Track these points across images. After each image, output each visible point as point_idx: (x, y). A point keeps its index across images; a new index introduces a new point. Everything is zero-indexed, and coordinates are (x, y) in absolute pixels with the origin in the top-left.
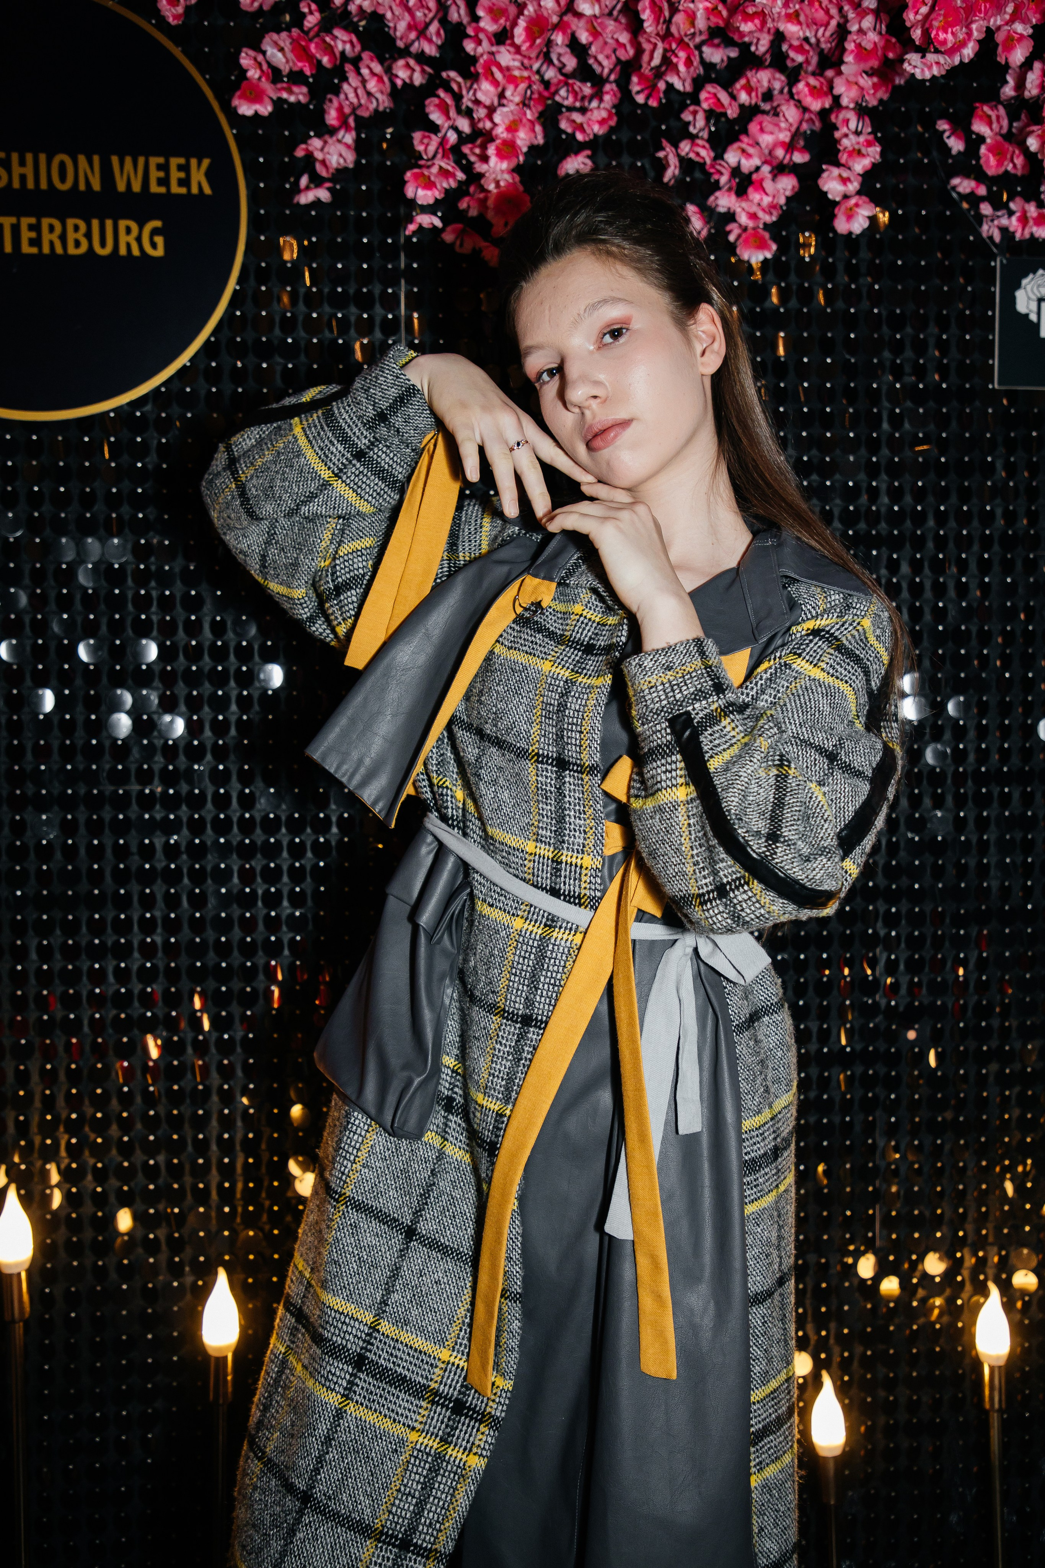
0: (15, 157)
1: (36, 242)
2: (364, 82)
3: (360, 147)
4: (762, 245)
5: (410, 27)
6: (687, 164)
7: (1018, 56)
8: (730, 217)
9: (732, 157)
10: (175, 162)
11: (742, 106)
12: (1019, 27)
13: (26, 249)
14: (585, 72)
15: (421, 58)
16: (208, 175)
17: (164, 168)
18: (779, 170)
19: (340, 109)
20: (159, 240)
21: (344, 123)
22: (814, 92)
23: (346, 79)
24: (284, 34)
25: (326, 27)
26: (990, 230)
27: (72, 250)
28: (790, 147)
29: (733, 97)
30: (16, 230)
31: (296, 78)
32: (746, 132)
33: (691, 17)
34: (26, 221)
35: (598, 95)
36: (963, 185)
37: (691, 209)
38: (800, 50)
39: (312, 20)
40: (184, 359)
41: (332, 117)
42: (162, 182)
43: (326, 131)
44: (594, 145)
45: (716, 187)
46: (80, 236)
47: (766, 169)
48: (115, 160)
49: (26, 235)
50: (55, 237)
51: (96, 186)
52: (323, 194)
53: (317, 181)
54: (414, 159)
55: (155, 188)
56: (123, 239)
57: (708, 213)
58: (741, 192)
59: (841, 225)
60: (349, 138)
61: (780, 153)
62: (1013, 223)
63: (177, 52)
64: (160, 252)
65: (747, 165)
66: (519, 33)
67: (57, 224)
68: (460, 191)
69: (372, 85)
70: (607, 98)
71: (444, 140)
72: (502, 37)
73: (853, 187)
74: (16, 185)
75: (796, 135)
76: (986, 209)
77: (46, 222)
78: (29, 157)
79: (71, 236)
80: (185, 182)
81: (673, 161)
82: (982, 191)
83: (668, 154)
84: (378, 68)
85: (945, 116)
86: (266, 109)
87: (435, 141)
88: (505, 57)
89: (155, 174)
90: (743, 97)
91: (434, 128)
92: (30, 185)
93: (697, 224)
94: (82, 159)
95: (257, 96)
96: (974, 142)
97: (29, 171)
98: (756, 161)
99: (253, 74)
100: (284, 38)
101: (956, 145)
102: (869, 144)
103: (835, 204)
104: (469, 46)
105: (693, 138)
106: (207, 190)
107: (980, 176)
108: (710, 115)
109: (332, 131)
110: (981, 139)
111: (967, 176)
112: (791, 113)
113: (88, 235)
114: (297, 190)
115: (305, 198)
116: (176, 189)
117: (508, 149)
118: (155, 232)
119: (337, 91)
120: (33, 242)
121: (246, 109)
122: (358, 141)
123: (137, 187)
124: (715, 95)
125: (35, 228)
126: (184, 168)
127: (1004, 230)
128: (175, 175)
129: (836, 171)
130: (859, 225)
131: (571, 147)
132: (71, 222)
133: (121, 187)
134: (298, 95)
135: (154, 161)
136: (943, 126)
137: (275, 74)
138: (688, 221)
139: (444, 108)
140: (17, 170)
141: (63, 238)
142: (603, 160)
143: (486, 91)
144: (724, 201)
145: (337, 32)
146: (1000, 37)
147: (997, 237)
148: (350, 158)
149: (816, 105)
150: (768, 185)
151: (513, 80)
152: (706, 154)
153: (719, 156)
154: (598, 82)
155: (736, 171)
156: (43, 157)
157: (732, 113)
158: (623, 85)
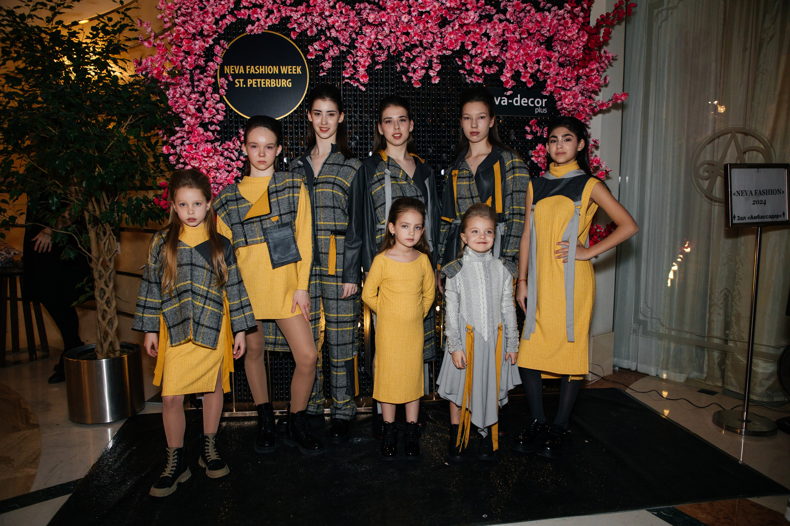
0: (261, 67)
1: (265, 84)
2: (334, 51)
3: (333, 64)
4: (418, 84)
5: (344, 39)
6: (402, 67)
7: (470, 48)
8: (412, 78)
9: (412, 66)
10: (294, 67)
11: (413, 56)
12: (469, 43)
13: (263, 86)
14: (381, 48)
15: (346, 46)
16: (301, 70)
17: (291, 68)
18: (423, 68)
19: (329, 56)
20: (290, 83)
21: (329, 58)
22: (429, 53)
23: (329, 50)
24: (317, 42)
25: (326, 40)
26: (468, 81)
27: (272, 86)
28: (424, 64)
29: (411, 54)
30: (261, 82)
31: (320, 50)
32: (414, 60)
33: (402, 40)
34: (263, 80)
35: (383, 53)
36: (462, 72)
37: (403, 76)
38: (425, 44)
39: (323, 39)
40: (295, 108)
41: (327, 58)
42: (291, 71)
43: (325, 60)
44: (382, 63)
45: (409, 72)
46: (274, 83)
47: (420, 68)
48: (281, 67)
49: (263, 83)
50: (269, 83)
51: (277, 73)
52: (325, 74)
53: (324, 71)
54: (344, 68)
55: (289, 73)
56: (283, 83)
57: (407, 77)
58: (414, 73)
59: (433, 82)
60: (331, 62)
61: (422, 65)
62: (473, 80)
63: (294, 44)
64: (290, 86)
65: (415, 67)
66: (366, 43)
67: (269, 81)
68: (355, 74)
69: (336, 52)
70: (385, 53)
71: (351, 64)
72: (362, 43)
73: (436, 74)
74: (261, 73)
75: (426, 61)
76: (467, 76)
77: (267, 80)
78: (264, 67)
79: (272, 83)
80: (296, 71)
81: (399, 67)
82: (466, 73)
83: (398, 66)
84: (337, 49)
85: (458, 57)
86: (314, 57)
87: (349, 64)
88: (363, 47)
89: (289, 70)
90: (414, 54)
91: (349, 62)
92: (264, 73)
93: (404, 80)
94: (274, 67)
95: (311, 54)
96: (464, 63)
97: (263, 70)
98: (417, 67)
99: (311, 50)
100: (317, 43)
101: (460, 63)
102: (438, 66)
103: (432, 77)
104: (356, 45)
105: (403, 62)
106: (301, 73)
107: (465, 70)
108: (407, 58)
109: (327, 61)
110: (465, 62)
111: (462, 70)
112: (424, 57)
113: (276, 83)
114: (319, 73)
115: (321, 75)
116: (294, 73)
117: (363, 66)
118: (289, 82)
119: (328, 52)
120: (264, 84)
121: (309, 58)
122: (332, 62)
123: (286, 73)
124: (407, 54)
125: (265, 81)
126: (296, 68)
127: (471, 81)
128: (294, 70)
129: (432, 71)
130: (437, 81)
131: (377, 63)
132: (272, 80)
133: (282, 73)
134: (321, 53)
135: (289, 67)
136: (457, 59)
137: (316, 50)
138: (403, 79)
139: (350, 58)
140: (261, 70)
141: (270, 83)
142: (384, 65)
143: (359, 54)
144: (410, 75)
145: (329, 41)
146: (465, 44)
147: (469, 82)
148: (330, 66)
149: (430, 55)
150: (419, 72)
151: (365, 52)
152: (405, 65)
153: (409, 65)
154: (383, 50)
155: (413, 68)
156: (266, 67)
157: (411, 57)
158: (389, 51)
